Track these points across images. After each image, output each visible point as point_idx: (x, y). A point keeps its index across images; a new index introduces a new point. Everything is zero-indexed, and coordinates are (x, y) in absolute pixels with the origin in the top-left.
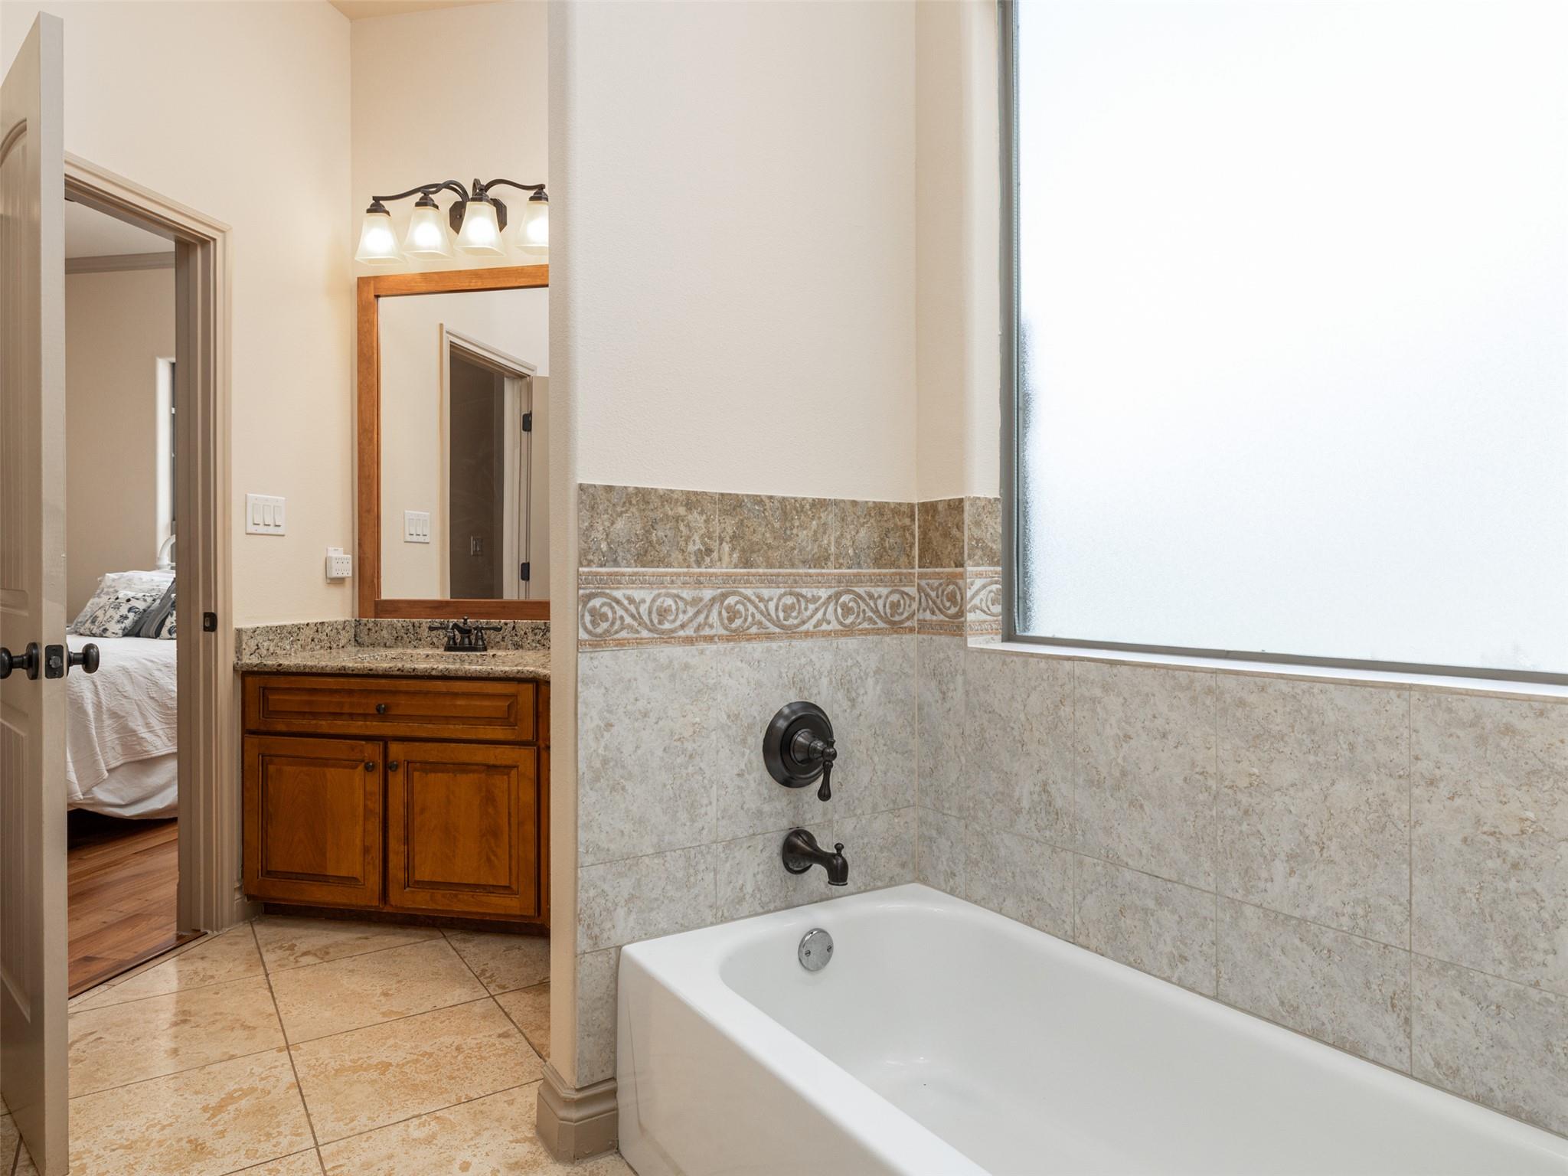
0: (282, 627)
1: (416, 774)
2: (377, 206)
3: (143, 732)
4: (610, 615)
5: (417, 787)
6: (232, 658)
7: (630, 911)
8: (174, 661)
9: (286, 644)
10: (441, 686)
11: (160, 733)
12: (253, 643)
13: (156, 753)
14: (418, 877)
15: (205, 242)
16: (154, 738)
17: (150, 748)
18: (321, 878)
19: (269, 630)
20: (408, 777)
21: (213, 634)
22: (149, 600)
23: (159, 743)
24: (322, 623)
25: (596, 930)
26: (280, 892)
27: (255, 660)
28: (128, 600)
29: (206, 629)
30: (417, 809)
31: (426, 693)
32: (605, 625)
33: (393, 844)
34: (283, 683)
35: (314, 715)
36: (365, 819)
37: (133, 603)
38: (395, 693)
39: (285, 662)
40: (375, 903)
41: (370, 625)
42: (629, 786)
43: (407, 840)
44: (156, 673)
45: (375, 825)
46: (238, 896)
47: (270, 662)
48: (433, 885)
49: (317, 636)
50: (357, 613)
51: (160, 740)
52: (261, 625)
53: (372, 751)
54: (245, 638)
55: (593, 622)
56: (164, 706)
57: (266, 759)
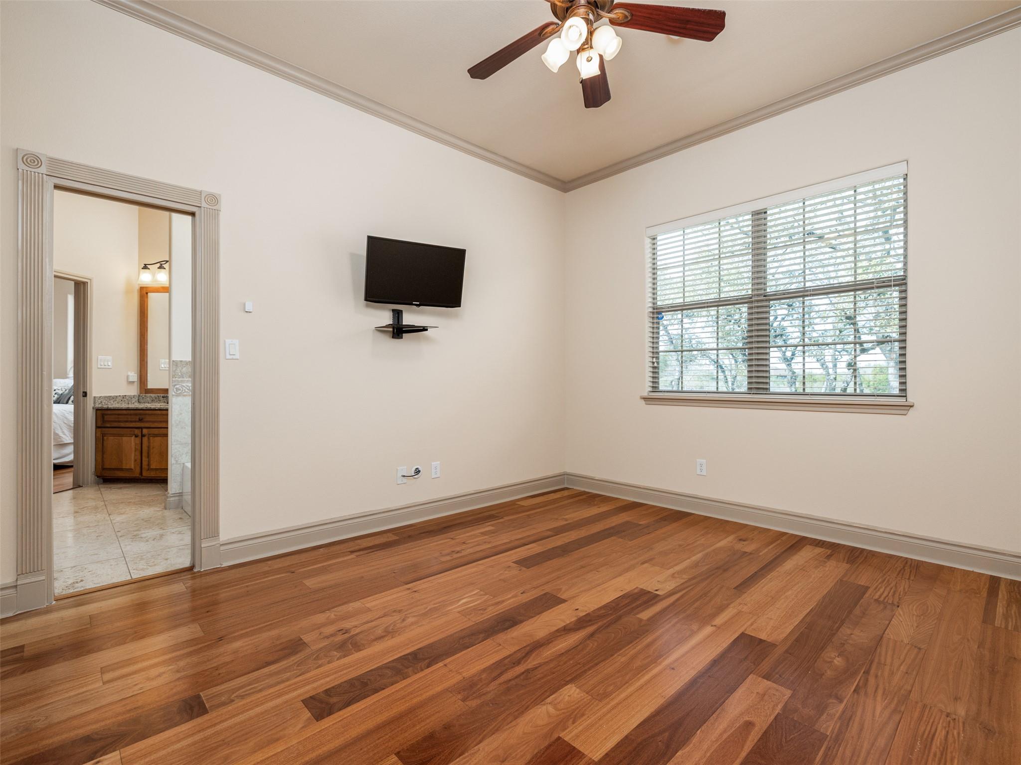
0: (110, 396)
1: (151, 438)
2: (145, 267)
3: (61, 434)
4: (181, 389)
5: (151, 441)
6: (93, 405)
7: (187, 456)
8: (73, 411)
9: (112, 402)
10: (159, 412)
11: (68, 435)
12: (100, 401)
13: (66, 442)
14: (152, 467)
15: (85, 284)
16: (66, 437)
17: (63, 440)
18: (121, 470)
19: (105, 397)
20: (149, 439)
21: (86, 398)
22: (64, 390)
23: (67, 439)
24: (125, 396)
25: (177, 459)
26: (108, 474)
27: (100, 406)
28: (55, 390)
29: (83, 396)
30: (151, 447)
31: (155, 414)
32: (180, 392)
33: (144, 459)
34: (109, 412)
35: (119, 422)
36: (135, 451)
37: (57, 391)
38: (146, 414)
39: (110, 406)
40: (138, 475)
41: (143, 396)
42: (186, 428)
43: (148, 456)
44: (67, 415)
45: (138, 454)
46: (93, 476)
47: (105, 406)
48: (156, 469)
49: (123, 400)
50: (139, 392)
51: (68, 438)
52: (103, 395)
53: (137, 432)
54: (97, 399)
55: (177, 391)
56: (70, 426)
57: (103, 435)
